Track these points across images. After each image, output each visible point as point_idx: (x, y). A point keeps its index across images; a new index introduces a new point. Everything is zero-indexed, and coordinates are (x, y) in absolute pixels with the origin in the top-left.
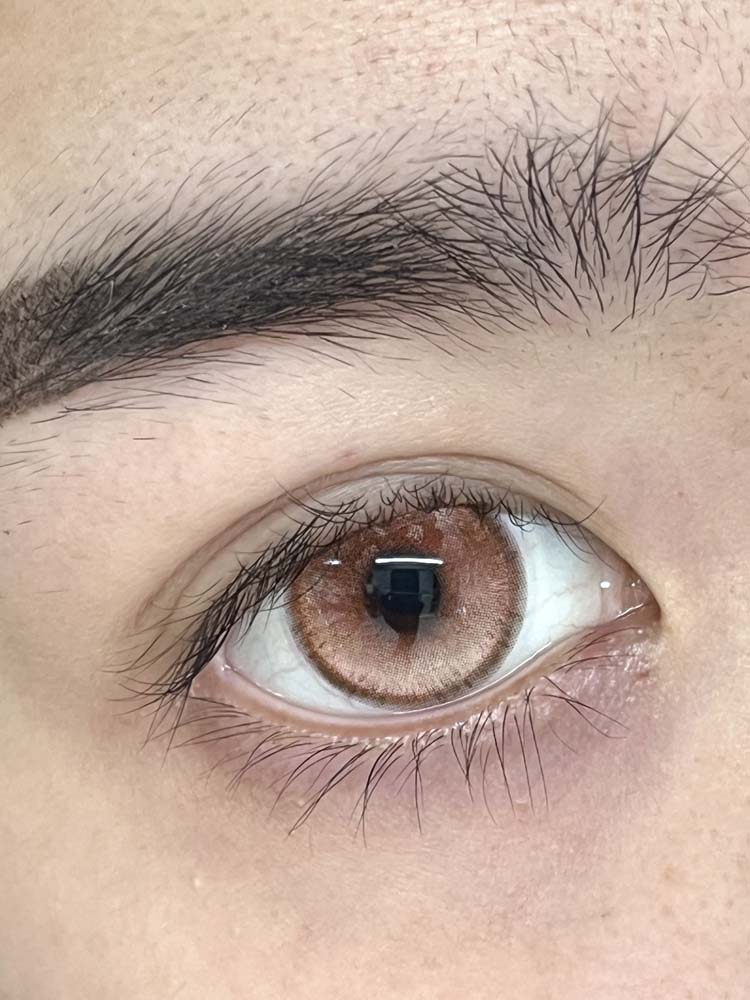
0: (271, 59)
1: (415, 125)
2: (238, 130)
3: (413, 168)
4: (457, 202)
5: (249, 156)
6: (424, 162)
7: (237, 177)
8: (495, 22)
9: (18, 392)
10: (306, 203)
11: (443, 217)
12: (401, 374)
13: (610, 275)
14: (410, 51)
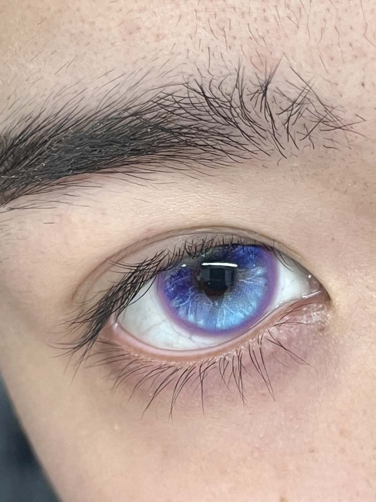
1: (153, 67)
5: (77, 83)
7: (73, 93)
8: (189, 11)
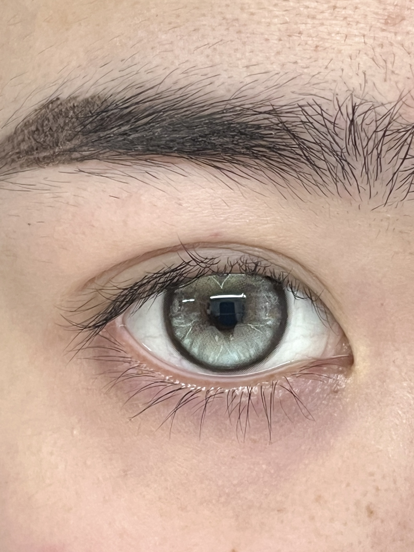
0: (237, 20)
1: (301, 75)
2: (209, 51)
3: (294, 96)
4: (311, 120)
5: (211, 67)
6: (300, 94)
7: (202, 75)
8: (357, 34)
9: (57, 154)
10: (233, 99)
11: (302, 126)
12: (257, 201)
13: (379, 181)
14: (310, 36)
